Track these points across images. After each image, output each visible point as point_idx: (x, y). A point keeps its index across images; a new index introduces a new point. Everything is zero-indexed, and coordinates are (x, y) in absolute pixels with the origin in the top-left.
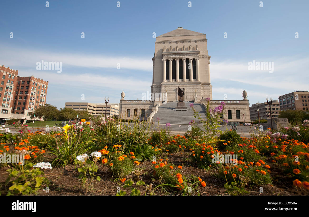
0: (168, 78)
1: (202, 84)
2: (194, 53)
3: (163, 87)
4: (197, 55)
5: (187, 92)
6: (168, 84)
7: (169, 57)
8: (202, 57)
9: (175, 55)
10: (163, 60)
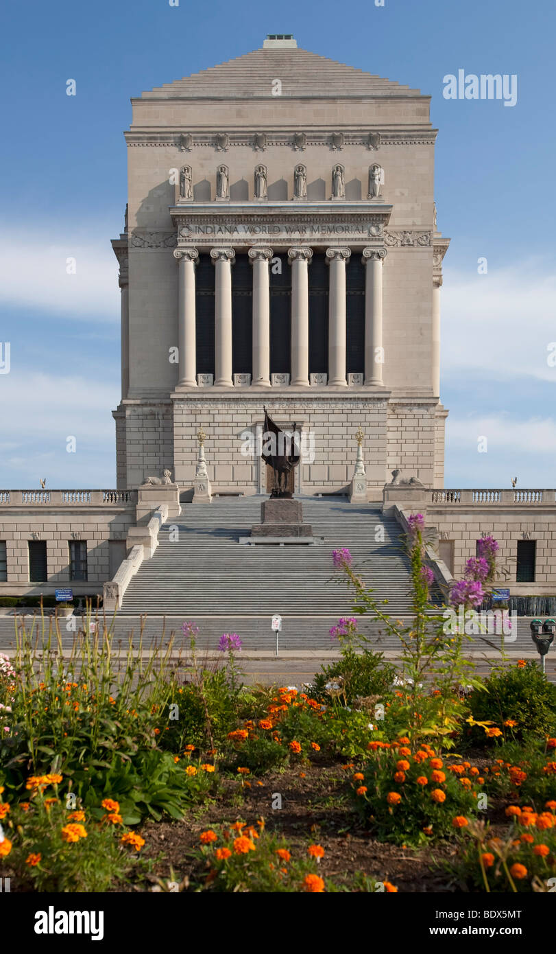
0: (207, 364)
1: (396, 401)
2: (359, 215)
3: (184, 418)
4: (373, 230)
6: (207, 399)
7: (211, 237)
8: (399, 243)
9: (246, 227)
10: (176, 253)
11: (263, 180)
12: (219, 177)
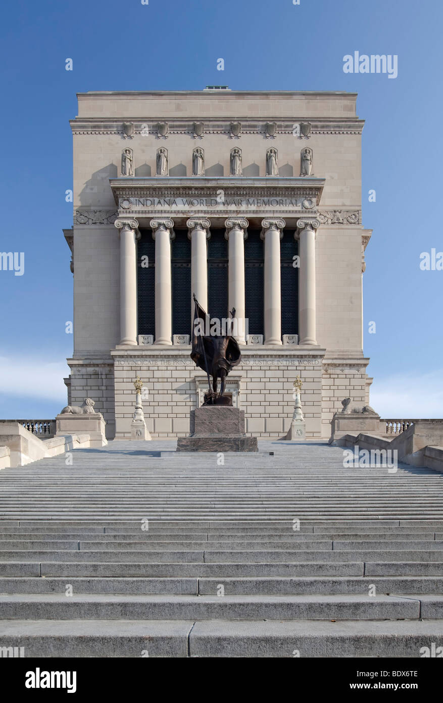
0: (147, 325)
1: (330, 362)
2: (293, 189)
3: (125, 374)
4: (307, 203)
5: (250, 398)
6: (146, 356)
7: (150, 209)
8: (330, 221)
9: (185, 200)
10: (117, 223)
11: (200, 161)
12: (159, 157)
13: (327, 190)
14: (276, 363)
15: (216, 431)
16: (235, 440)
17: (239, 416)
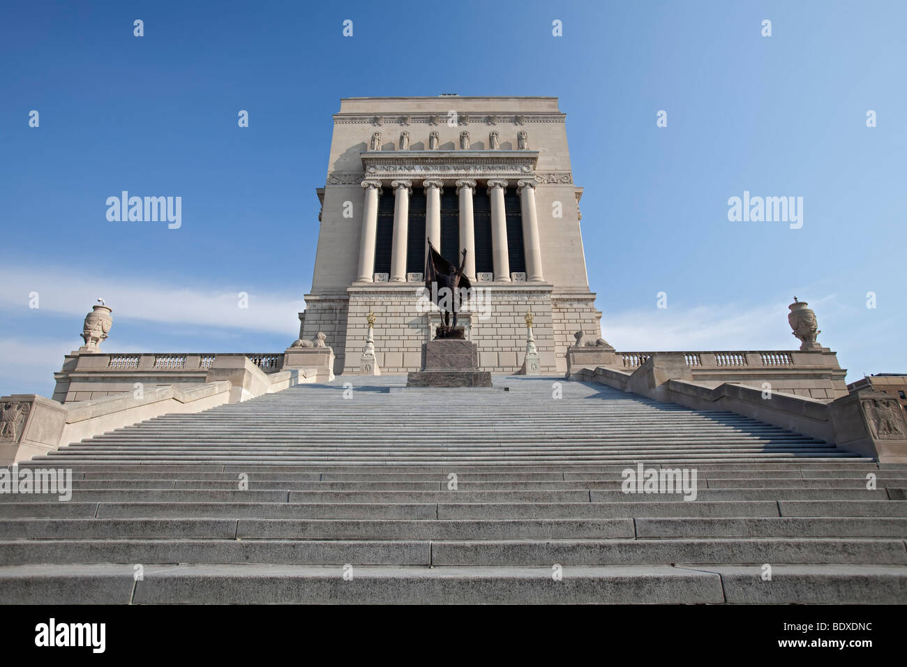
0: (384, 263)
1: (558, 297)
2: (513, 158)
3: (359, 309)
4: (525, 169)
5: (483, 331)
6: (381, 292)
7: (392, 173)
8: (546, 181)
9: (422, 167)
10: (363, 183)
11: (435, 140)
12: (402, 138)
13: (540, 159)
14: (506, 298)
15: (449, 365)
16: (468, 374)
17: (472, 348)
